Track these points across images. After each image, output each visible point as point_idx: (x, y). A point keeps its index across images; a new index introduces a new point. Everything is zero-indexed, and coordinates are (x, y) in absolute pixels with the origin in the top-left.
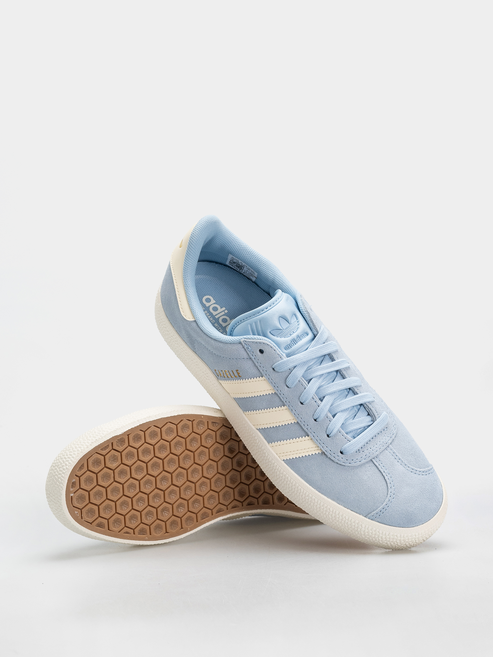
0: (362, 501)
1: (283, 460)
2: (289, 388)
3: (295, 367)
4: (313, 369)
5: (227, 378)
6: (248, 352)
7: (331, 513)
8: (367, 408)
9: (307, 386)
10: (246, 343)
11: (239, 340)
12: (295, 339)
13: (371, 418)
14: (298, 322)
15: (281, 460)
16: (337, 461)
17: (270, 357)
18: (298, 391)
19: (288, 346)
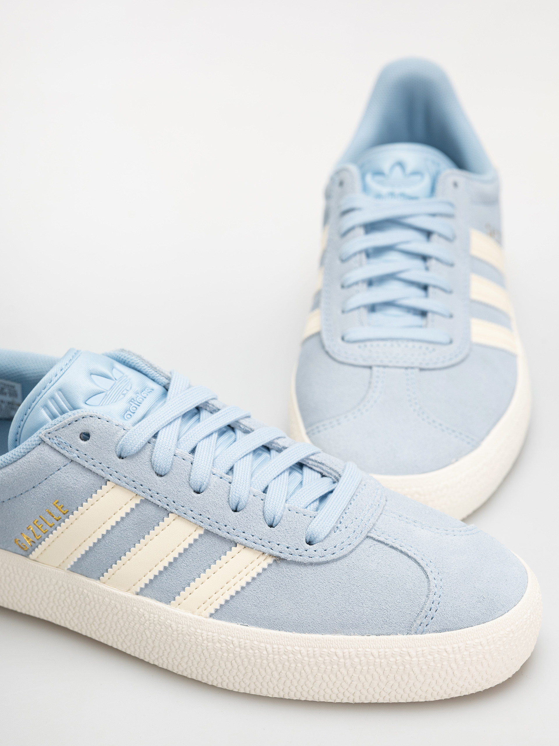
0: (388, 607)
1: (208, 615)
2: (165, 475)
3: (155, 436)
6: (62, 451)
7: (342, 660)
8: (315, 466)
9: (194, 460)
10: (50, 436)
11: (37, 439)
12: (135, 399)
13: (330, 479)
14: (126, 376)
15: (206, 617)
16: (310, 560)
17: (105, 436)
18: (182, 474)
19: (129, 412)
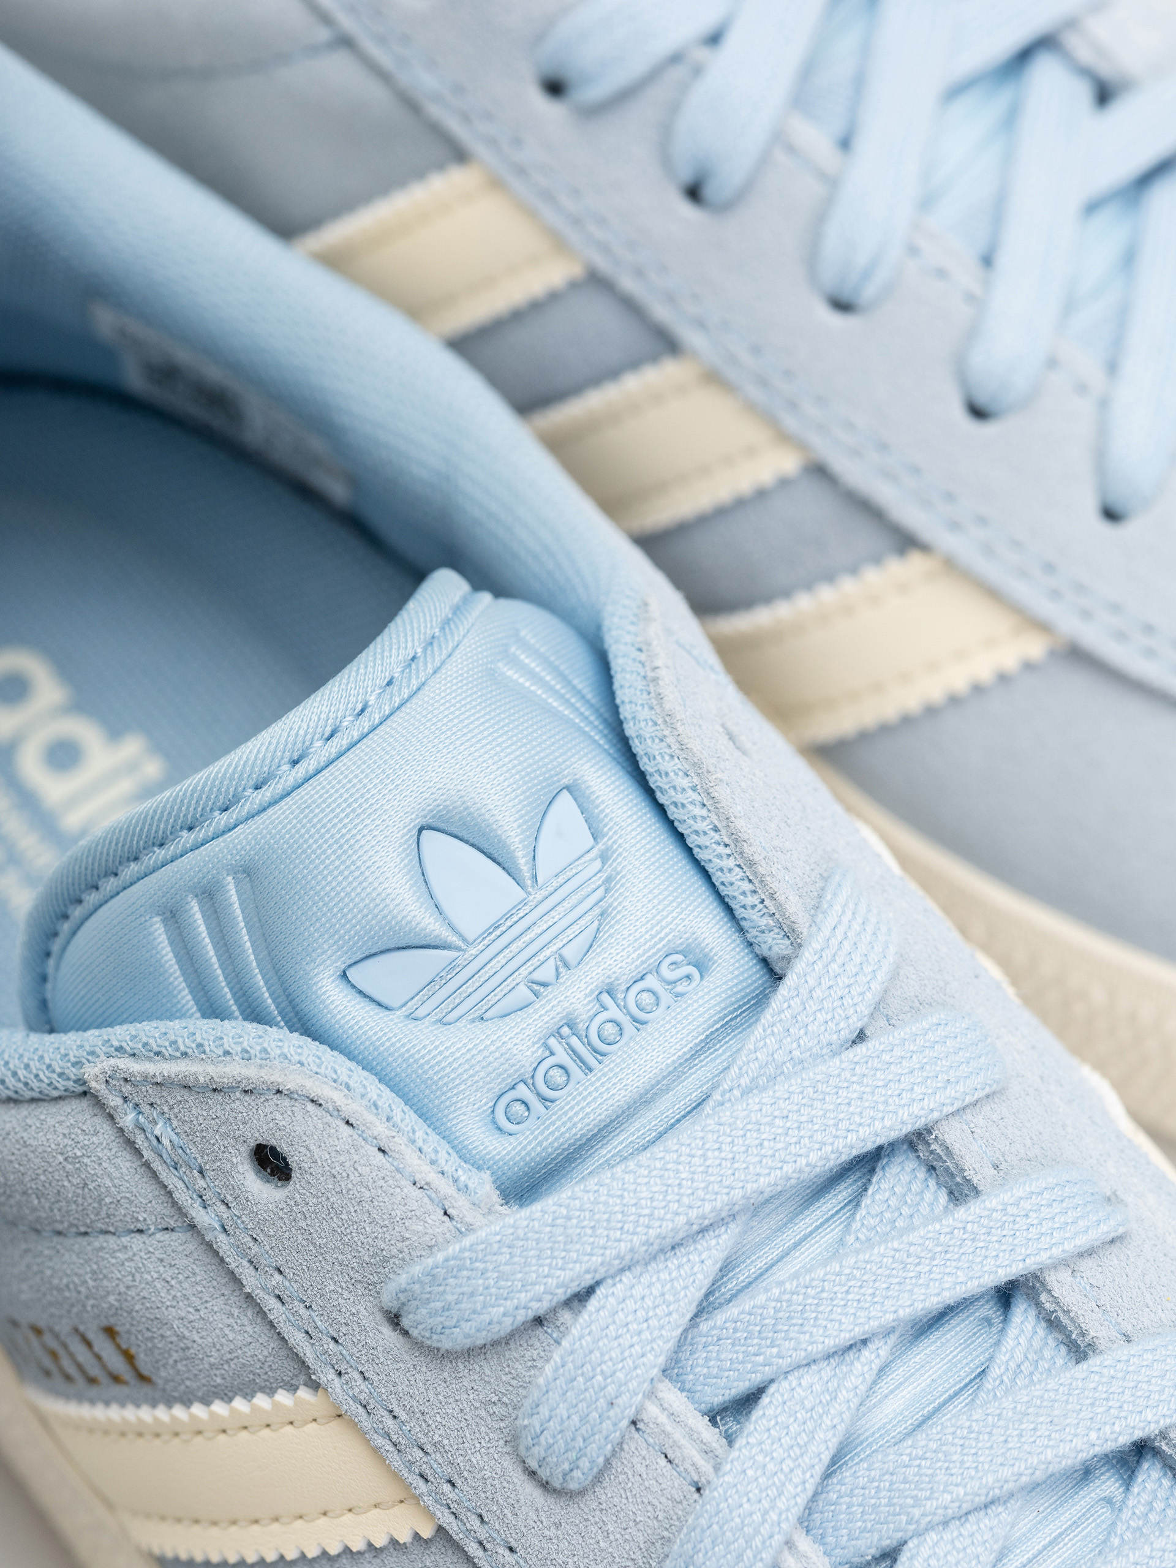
2: (559, 1490)
3: (583, 1296)
4: (762, 1298)
5: (81, 1382)
9: (717, 1468)
10: (127, 1089)
11: (72, 1072)
12: (582, 1026)
14: (604, 857)
17: (349, 1213)
18: (636, 1523)
19: (522, 1091)
